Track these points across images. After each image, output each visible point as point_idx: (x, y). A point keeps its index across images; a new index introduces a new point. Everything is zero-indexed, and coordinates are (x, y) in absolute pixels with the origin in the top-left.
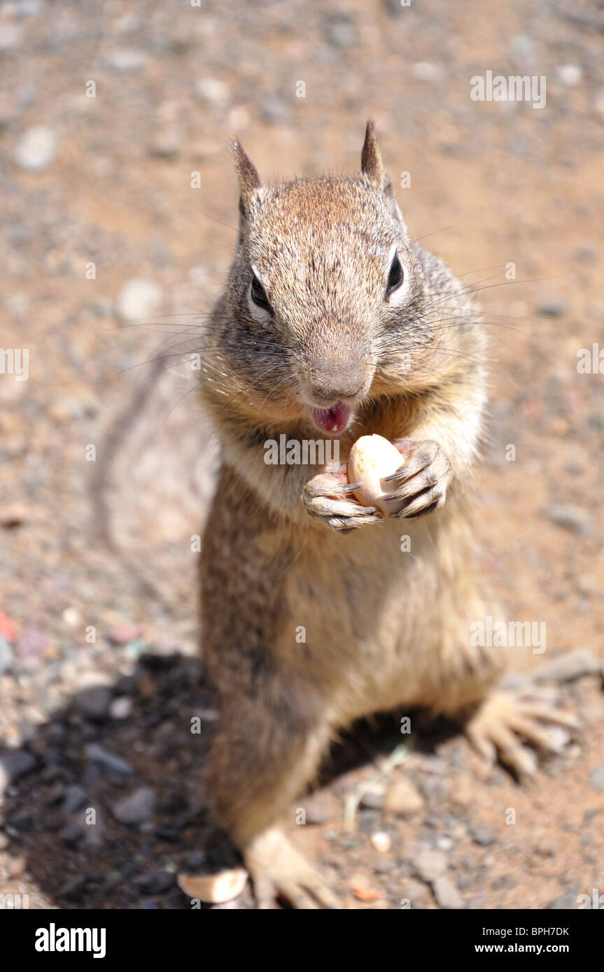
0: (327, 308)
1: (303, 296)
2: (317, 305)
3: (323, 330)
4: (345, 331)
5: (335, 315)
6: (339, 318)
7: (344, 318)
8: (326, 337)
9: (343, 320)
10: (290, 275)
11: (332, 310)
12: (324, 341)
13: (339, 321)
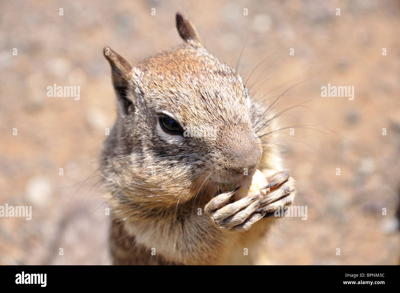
0: (225, 119)
1: (207, 117)
2: (218, 119)
3: (228, 133)
4: (240, 129)
5: (231, 122)
6: (234, 123)
7: (236, 122)
8: (232, 137)
9: (237, 123)
10: (193, 108)
11: (229, 119)
12: (232, 139)
13: (235, 124)
